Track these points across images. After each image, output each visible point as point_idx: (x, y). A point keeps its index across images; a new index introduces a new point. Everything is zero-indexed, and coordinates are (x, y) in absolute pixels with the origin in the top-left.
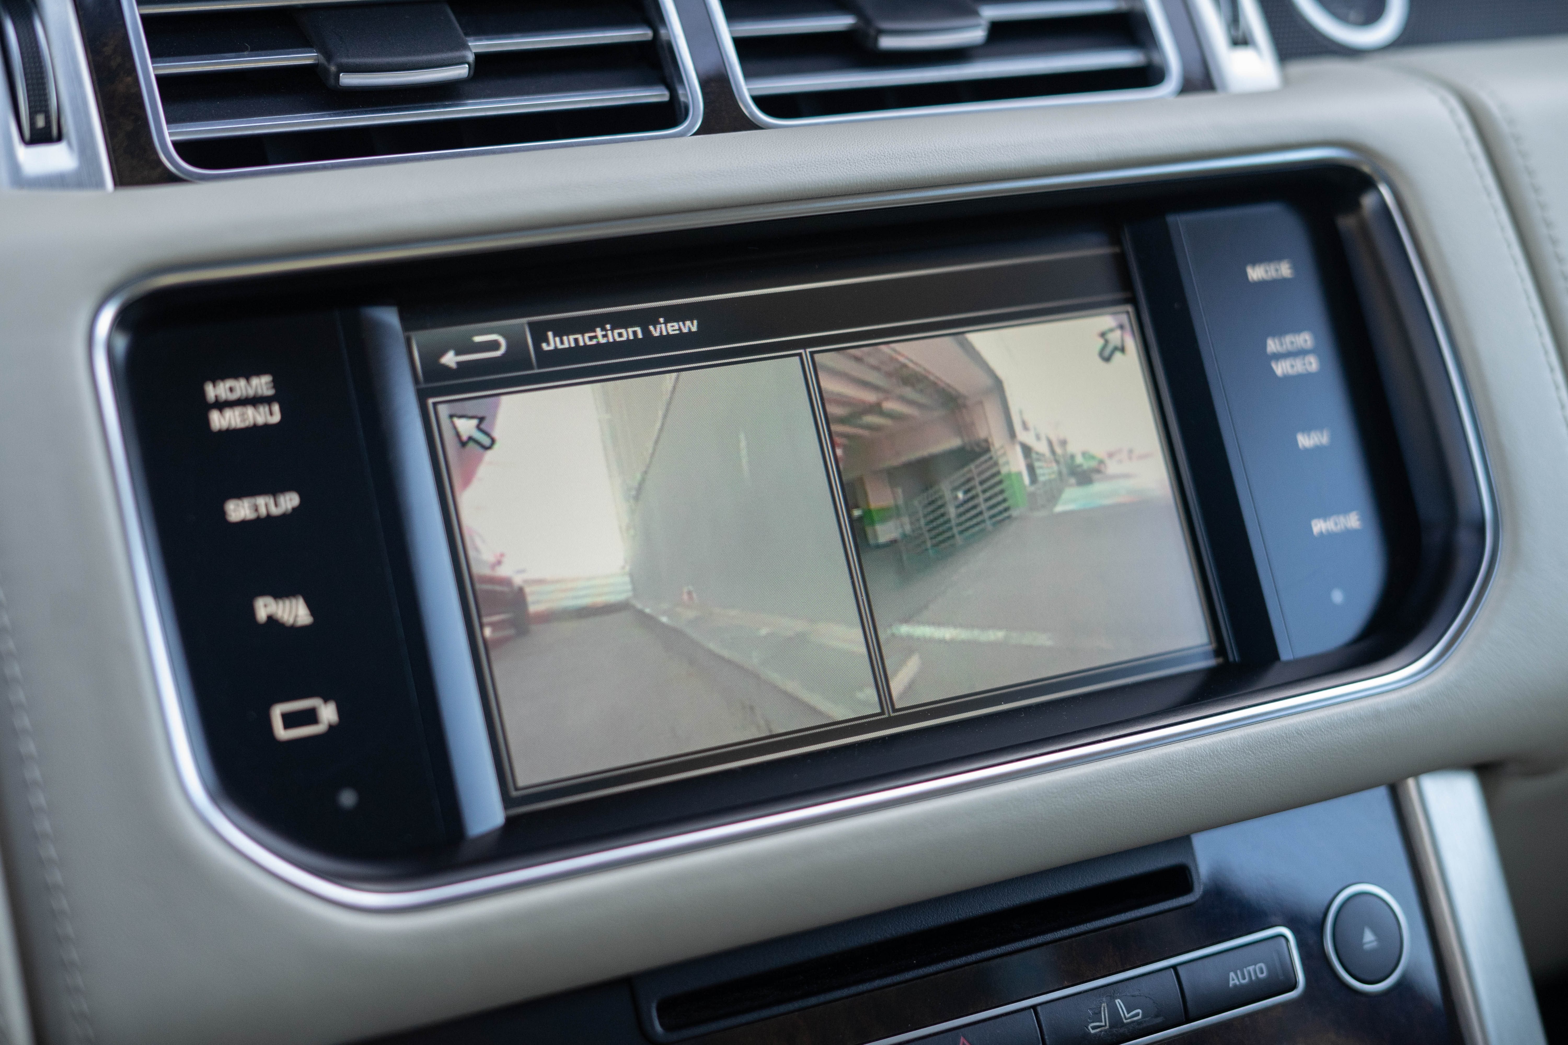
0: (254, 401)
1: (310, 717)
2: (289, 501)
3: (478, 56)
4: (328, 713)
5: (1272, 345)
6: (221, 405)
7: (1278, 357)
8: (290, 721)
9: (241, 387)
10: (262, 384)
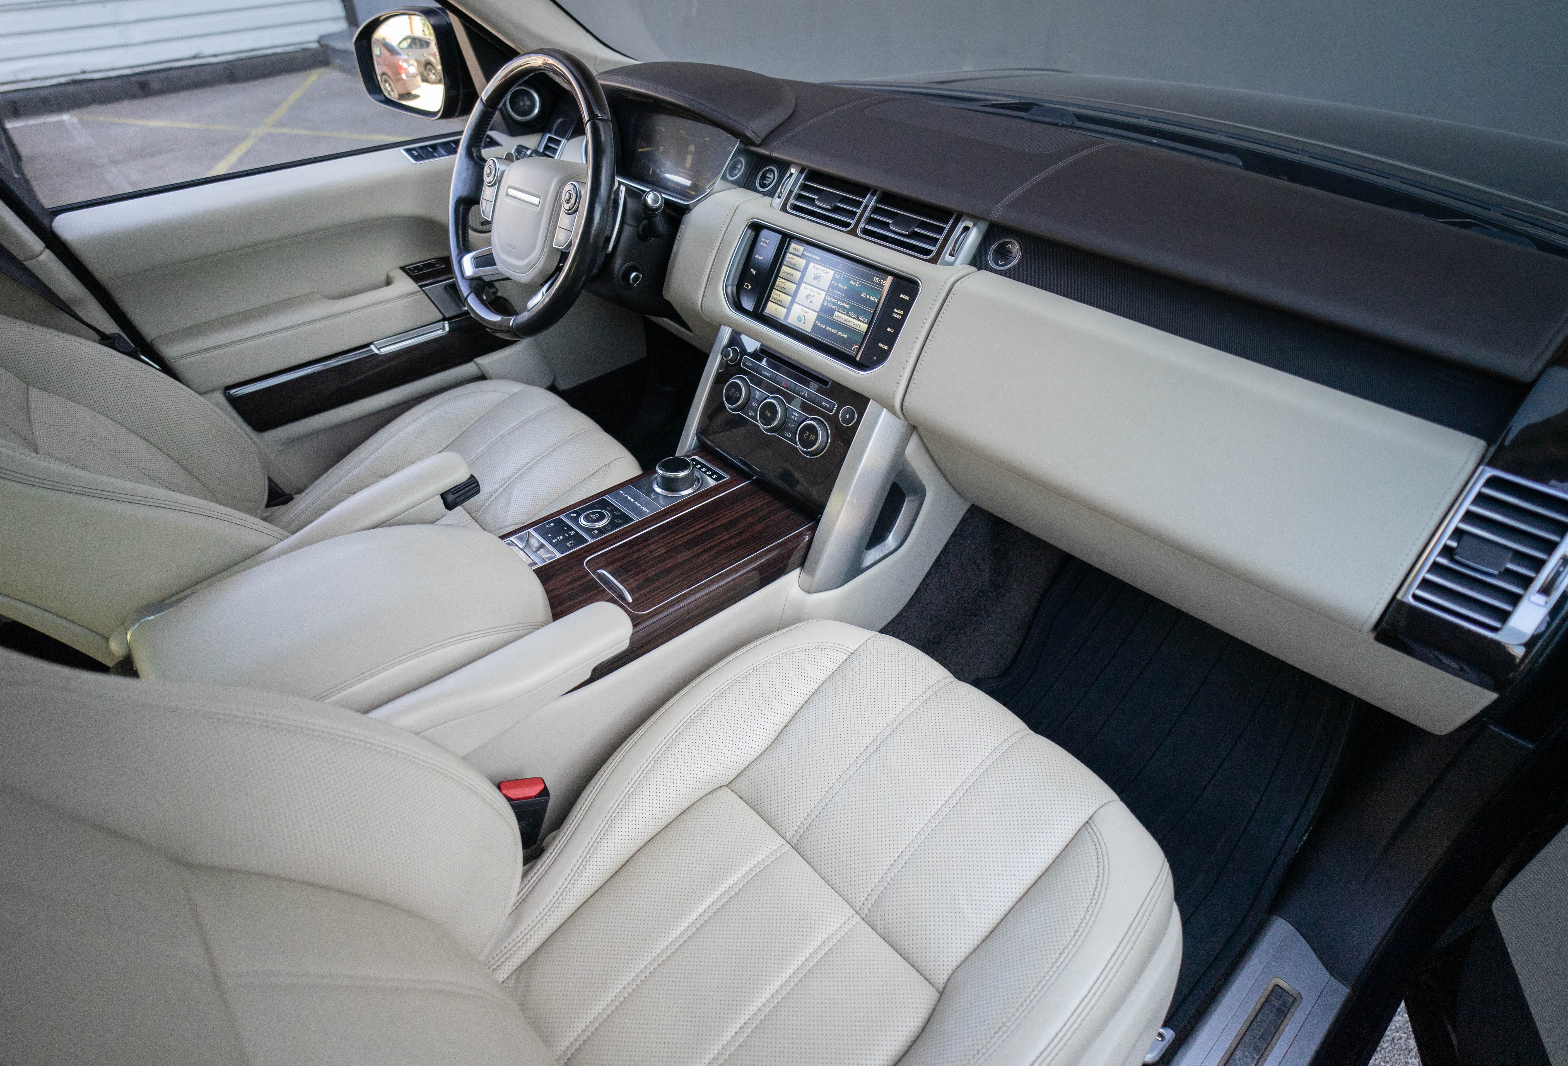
3: (835, 206)
4: (750, 287)
5: (895, 310)
7: (895, 312)
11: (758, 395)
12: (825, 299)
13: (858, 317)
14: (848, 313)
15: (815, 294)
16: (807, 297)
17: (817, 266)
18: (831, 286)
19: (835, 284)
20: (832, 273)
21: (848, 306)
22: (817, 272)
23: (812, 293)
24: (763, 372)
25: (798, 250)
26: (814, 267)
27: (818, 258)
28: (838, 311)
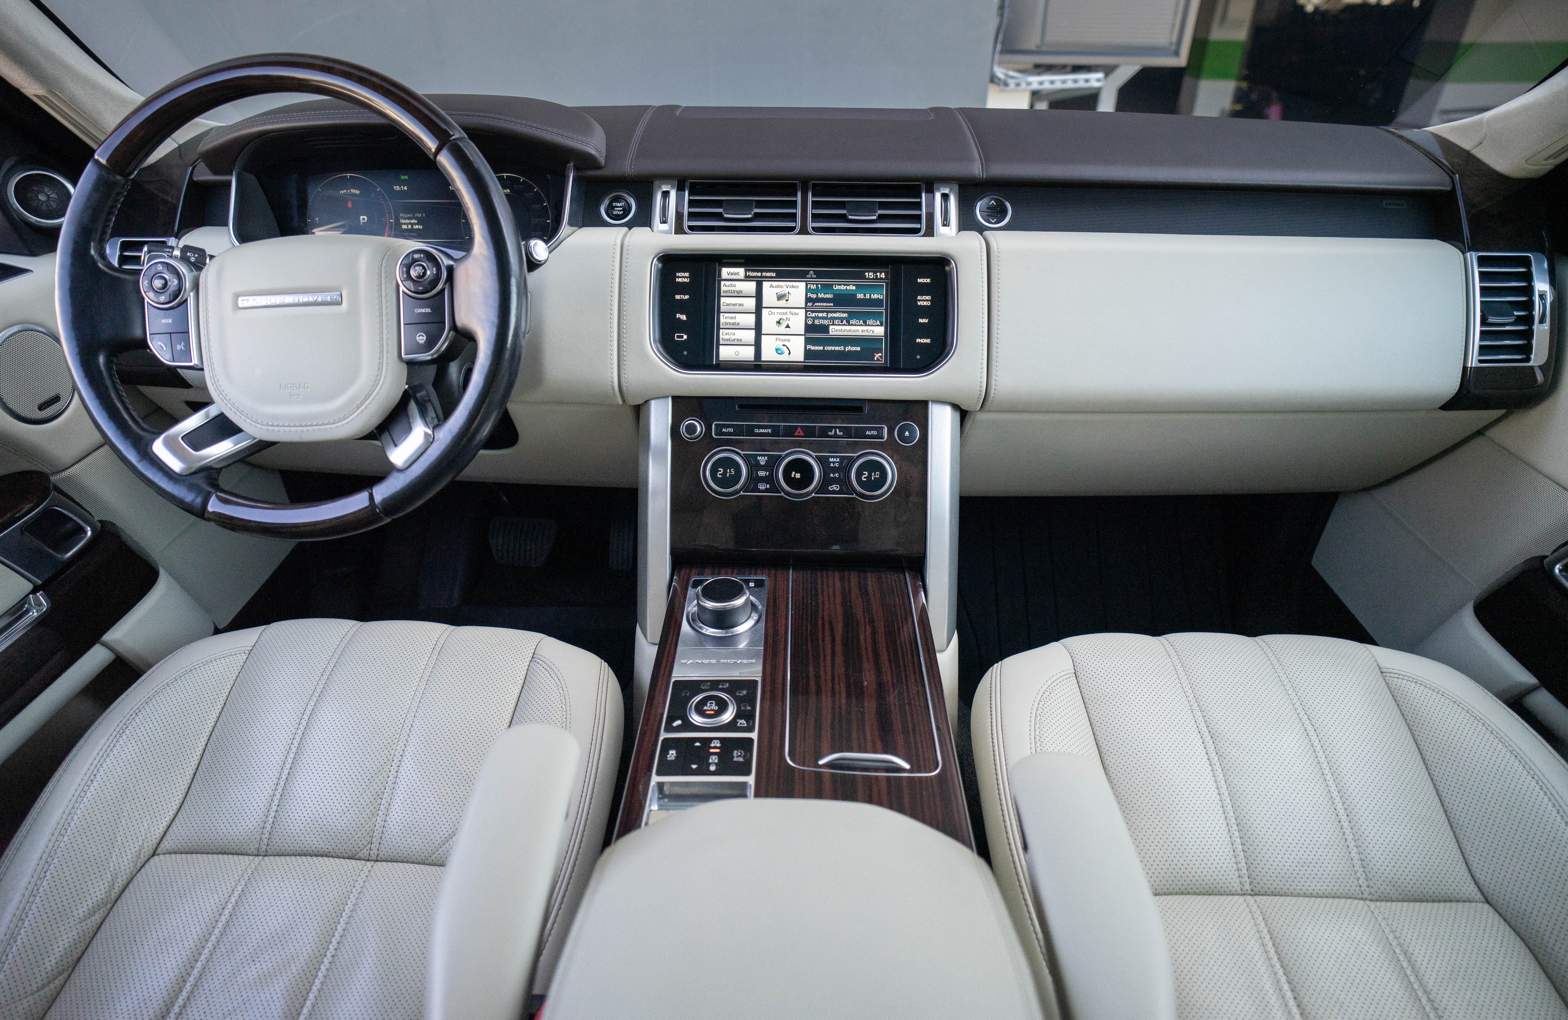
0: (685, 277)
1: (682, 337)
2: (687, 297)
3: (755, 213)
4: (685, 337)
5: (919, 298)
6: (679, 277)
7: (921, 300)
8: (678, 337)
9: (683, 274)
10: (687, 274)
11: (762, 460)
12: (806, 317)
13: (865, 322)
14: (848, 322)
15: (788, 316)
16: (779, 322)
17: (775, 284)
18: (808, 300)
19: (814, 296)
20: (802, 285)
21: (845, 315)
22: (779, 290)
23: (784, 317)
24: (757, 431)
25: (738, 274)
26: (771, 286)
27: (773, 274)
28: (833, 324)
